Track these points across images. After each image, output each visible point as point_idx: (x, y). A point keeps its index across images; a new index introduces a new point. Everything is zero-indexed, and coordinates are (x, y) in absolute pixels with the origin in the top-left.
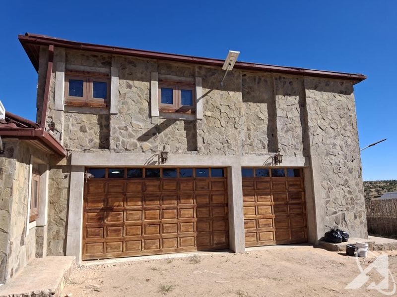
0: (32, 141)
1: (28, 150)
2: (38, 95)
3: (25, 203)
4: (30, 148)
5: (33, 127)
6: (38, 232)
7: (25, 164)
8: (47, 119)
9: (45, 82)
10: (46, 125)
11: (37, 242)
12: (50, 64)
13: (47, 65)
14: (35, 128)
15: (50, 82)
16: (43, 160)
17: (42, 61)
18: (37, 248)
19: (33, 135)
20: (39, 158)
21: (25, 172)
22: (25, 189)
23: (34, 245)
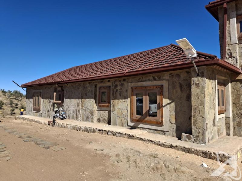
0: (214, 66)
1: (213, 72)
2: (220, 38)
3: (214, 103)
4: (214, 71)
5: (213, 58)
6: (227, 121)
7: (212, 80)
8: (227, 51)
9: (223, 28)
10: (226, 55)
11: (226, 126)
12: (226, 16)
13: (223, 17)
14: (214, 58)
15: (227, 27)
16: (226, 77)
17: (220, 16)
18: (226, 130)
19: (213, 63)
20: (222, 76)
21: (212, 85)
22: (213, 94)
23: (225, 128)
